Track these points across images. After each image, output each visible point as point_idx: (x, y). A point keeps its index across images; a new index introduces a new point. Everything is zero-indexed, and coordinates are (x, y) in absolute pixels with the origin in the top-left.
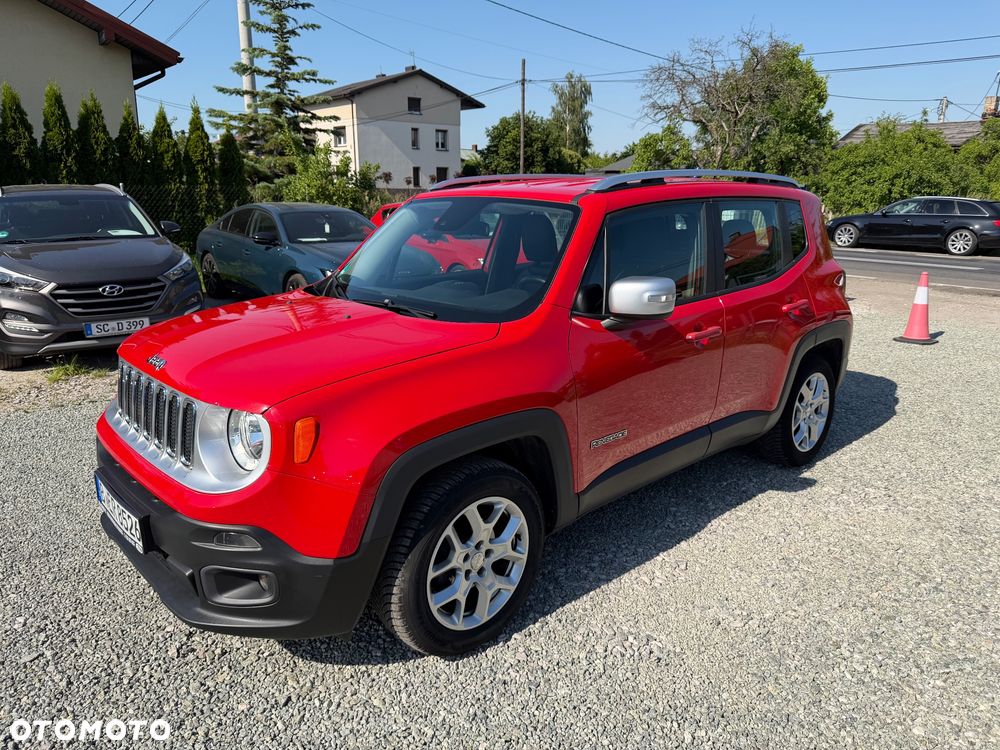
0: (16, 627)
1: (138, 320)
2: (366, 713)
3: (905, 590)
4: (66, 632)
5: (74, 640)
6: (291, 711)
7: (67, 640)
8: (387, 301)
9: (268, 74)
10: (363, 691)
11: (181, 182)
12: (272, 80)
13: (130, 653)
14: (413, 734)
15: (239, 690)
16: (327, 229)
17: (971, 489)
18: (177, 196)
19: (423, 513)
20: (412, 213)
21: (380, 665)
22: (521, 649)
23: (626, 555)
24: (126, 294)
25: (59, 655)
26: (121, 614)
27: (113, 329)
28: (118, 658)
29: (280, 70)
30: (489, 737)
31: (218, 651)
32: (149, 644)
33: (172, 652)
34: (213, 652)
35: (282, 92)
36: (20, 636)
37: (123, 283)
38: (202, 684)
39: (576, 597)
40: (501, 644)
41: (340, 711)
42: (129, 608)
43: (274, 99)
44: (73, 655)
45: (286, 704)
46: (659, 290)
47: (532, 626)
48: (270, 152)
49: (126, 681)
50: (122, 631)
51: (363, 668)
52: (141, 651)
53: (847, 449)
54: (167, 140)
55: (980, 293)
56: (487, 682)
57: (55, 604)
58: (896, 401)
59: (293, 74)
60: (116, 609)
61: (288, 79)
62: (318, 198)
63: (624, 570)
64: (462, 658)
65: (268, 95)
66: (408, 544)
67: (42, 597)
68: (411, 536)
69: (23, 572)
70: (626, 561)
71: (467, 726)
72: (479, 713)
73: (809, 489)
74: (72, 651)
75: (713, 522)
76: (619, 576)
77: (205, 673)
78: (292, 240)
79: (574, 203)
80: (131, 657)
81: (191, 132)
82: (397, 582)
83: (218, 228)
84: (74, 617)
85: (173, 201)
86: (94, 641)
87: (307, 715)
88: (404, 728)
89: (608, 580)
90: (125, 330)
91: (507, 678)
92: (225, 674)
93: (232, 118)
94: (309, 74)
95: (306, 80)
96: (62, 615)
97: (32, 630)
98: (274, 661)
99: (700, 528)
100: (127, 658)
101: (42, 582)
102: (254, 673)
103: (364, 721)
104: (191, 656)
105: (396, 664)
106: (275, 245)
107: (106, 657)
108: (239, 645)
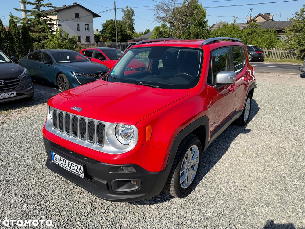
0: (25, 209)
1: (12, 93)
2: (167, 220)
3: (291, 159)
4: (45, 208)
5: (50, 211)
6: (142, 223)
7: (48, 211)
8: (141, 83)
9: (34, 4)
10: (161, 213)
11: (8, 42)
12: (35, 6)
13: (74, 212)
14: (185, 224)
15: (120, 219)
16: (68, 58)
17: (291, 128)
18: (7, 48)
19: (179, 153)
20: (132, 52)
21: (161, 203)
22: (201, 191)
23: (213, 158)
24: (6, 83)
25: (48, 217)
26: (62, 199)
27: (3, 96)
28: (71, 214)
29: (37, 3)
30: (209, 221)
31: (106, 207)
32: (79, 208)
33: (89, 210)
34: (104, 207)
35: (39, 10)
36: (28, 212)
37: (5, 80)
38: (107, 219)
39: (207, 173)
40: (194, 190)
41: (158, 220)
42: (64, 196)
43: (37, 13)
44: (53, 216)
45: (139, 221)
46: (233, 75)
47: (199, 184)
48: (36, 32)
49: (79, 223)
50: (66, 205)
51: (157, 205)
52: (77, 211)
53: (253, 119)
54: (2, 27)
55: (259, 72)
56: (197, 203)
57: (34, 199)
58: (257, 105)
59: (43, 5)
60: (59, 197)
61: (41, 6)
62: (58, 47)
63: (215, 163)
64: (185, 197)
65: (35, 12)
66: (176, 164)
67: (28, 196)
68: (176, 161)
69: (14, 188)
70: (214, 160)
71: (200, 219)
72: (201, 214)
73: (250, 132)
74: (52, 215)
75: (231, 145)
76: (215, 165)
77: (105, 215)
78: (58, 62)
79: (200, 48)
80: (75, 214)
81: (10, 24)
82: (173, 176)
83: (27, 59)
84: (45, 202)
85: (6, 49)
86: (58, 210)
87: (148, 224)
88: (181, 223)
89: (213, 166)
90: (7, 96)
91: (202, 201)
92: (112, 214)
93: (21, 20)
94: (49, 4)
95: (47, 6)
96: (39, 202)
97: (32, 210)
98: (126, 207)
99: (228, 147)
100: (74, 214)
101: (24, 191)
102: (121, 212)
103: (167, 223)
104: (96, 210)
105: (166, 202)
106: (52, 64)
107: (66, 215)
108: (111, 204)
